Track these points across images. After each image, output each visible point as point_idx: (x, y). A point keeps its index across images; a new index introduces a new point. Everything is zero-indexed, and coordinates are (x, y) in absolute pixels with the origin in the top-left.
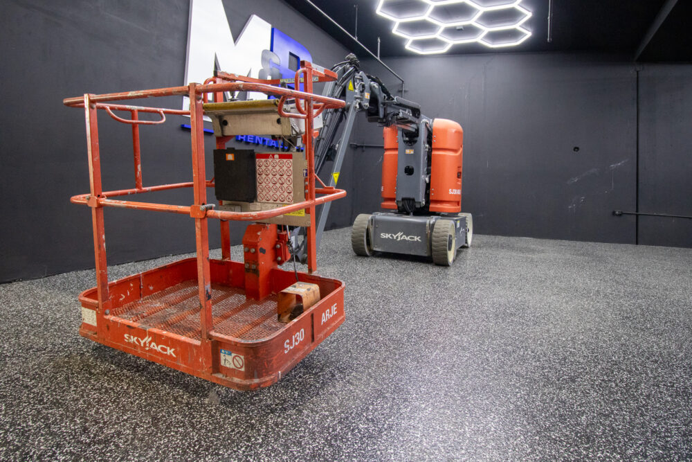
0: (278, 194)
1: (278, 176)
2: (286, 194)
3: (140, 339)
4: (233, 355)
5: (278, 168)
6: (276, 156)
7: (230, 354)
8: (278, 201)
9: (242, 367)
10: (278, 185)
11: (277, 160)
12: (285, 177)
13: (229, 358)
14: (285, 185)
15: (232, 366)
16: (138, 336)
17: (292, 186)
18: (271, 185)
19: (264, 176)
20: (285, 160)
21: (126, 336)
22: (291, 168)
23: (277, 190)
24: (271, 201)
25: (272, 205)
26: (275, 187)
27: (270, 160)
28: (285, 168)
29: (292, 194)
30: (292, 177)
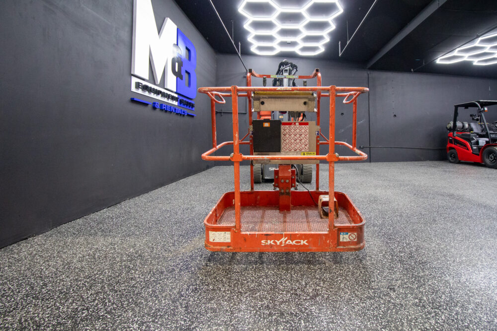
0: (298, 146)
1: (298, 136)
2: (303, 146)
3: (276, 241)
4: (349, 234)
5: (298, 131)
6: (297, 124)
7: (347, 234)
8: (298, 150)
9: (355, 239)
10: (298, 141)
11: (298, 126)
12: (303, 136)
13: (346, 236)
14: (303, 141)
15: (348, 240)
16: (274, 239)
17: (308, 141)
18: (293, 141)
19: (287, 136)
20: (303, 126)
21: (263, 241)
22: (308, 131)
23: (297, 144)
24: (293, 150)
25: (293, 153)
26: (295, 142)
27: (292, 126)
28: (303, 131)
29: (308, 146)
30: (308, 136)
